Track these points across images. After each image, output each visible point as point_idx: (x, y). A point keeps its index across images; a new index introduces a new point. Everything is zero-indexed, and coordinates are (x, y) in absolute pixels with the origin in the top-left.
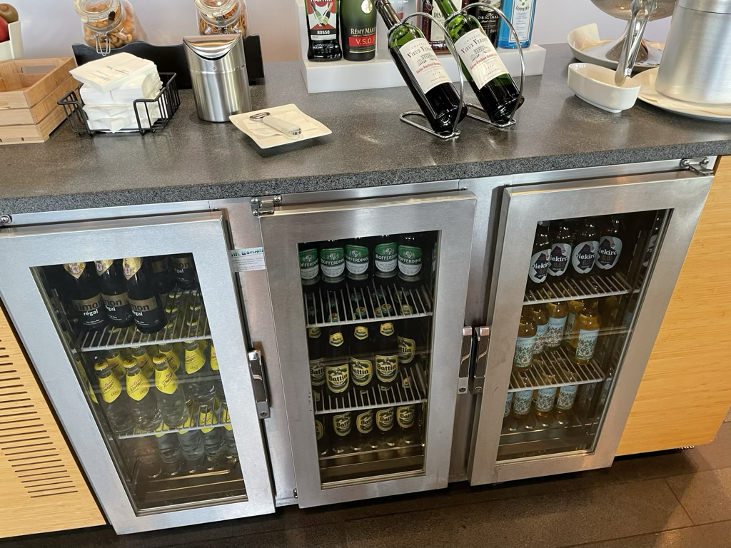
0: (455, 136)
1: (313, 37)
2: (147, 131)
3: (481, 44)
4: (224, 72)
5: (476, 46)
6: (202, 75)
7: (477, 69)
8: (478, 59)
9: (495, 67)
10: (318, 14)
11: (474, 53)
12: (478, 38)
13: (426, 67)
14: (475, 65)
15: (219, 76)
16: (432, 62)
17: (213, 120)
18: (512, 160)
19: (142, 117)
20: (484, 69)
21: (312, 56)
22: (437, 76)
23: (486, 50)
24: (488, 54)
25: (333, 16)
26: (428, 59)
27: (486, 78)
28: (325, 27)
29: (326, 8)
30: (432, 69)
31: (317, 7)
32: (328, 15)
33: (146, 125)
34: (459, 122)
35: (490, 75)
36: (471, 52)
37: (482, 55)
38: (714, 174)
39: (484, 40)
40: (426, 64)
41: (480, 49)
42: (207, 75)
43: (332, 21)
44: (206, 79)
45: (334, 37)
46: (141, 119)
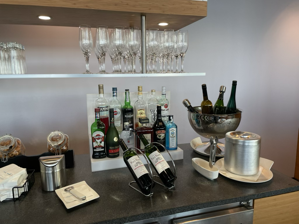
0: (151, 194)
1: (94, 150)
2: (17, 199)
3: (158, 157)
4: (55, 171)
5: (157, 157)
6: (45, 173)
7: (158, 166)
8: (158, 162)
9: (164, 165)
10: (97, 142)
11: (156, 160)
12: (157, 154)
13: (138, 167)
14: (157, 164)
15: (53, 173)
16: (140, 165)
17: (48, 190)
18: (175, 208)
19: (15, 193)
20: (160, 166)
21: (94, 157)
22: (143, 171)
23: (160, 159)
24: (161, 160)
25: (103, 143)
26: (139, 164)
27: (161, 170)
28: (99, 147)
29: (100, 140)
30: (140, 168)
31: (97, 140)
32: (101, 142)
33: (16, 196)
34: (152, 188)
35: (163, 169)
36: (155, 159)
37: (159, 161)
38: (253, 208)
39: (159, 155)
40: (138, 166)
41: (158, 158)
42: (48, 173)
43: (103, 144)
44: (47, 175)
45: (103, 149)
46: (15, 194)
